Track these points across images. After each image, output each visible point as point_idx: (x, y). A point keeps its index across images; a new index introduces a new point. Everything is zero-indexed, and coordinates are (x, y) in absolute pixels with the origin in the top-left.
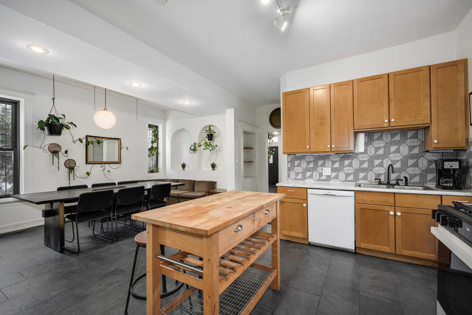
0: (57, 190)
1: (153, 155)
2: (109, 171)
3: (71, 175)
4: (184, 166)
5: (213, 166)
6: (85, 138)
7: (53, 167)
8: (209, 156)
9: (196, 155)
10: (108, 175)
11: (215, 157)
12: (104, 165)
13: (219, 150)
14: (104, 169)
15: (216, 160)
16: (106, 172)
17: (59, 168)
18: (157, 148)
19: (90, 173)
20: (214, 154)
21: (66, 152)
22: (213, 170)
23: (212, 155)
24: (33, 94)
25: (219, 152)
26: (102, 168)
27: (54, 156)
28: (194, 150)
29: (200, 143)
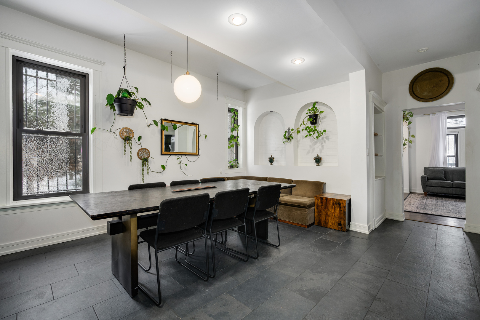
0: (129, 189)
1: (232, 146)
2: (186, 165)
3: (144, 167)
4: (271, 160)
5: (318, 160)
6: (160, 122)
7: (125, 157)
8: (310, 146)
9: (290, 145)
10: (185, 169)
11: (320, 147)
12: (180, 157)
13: (327, 138)
14: (181, 162)
15: (321, 152)
16: (183, 166)
17: (131, 159)
18: (237, 137)
19: (165, 166)
20: (319, 143)
21: (139, 139)
22: (317, 166)
23: (315, 144)
24: (103, 64)
25: (326, 141)
26: (179, 161)
27: (126, 144)
28: (289, 139)
29: (298, 128)
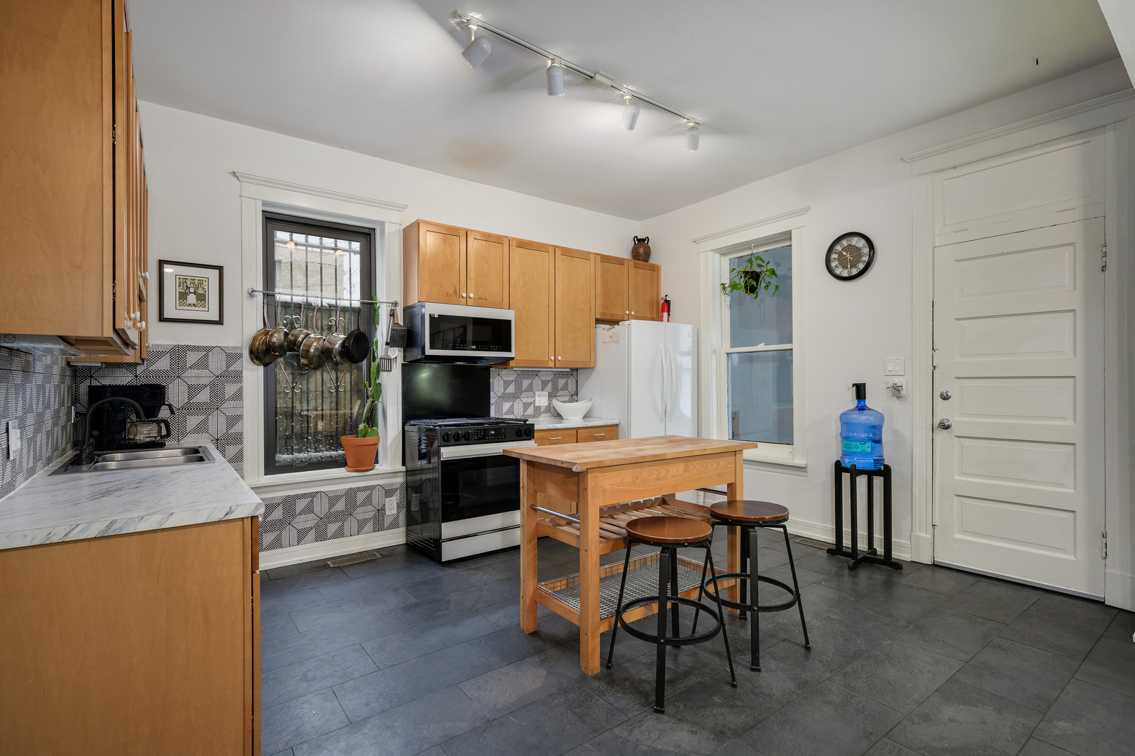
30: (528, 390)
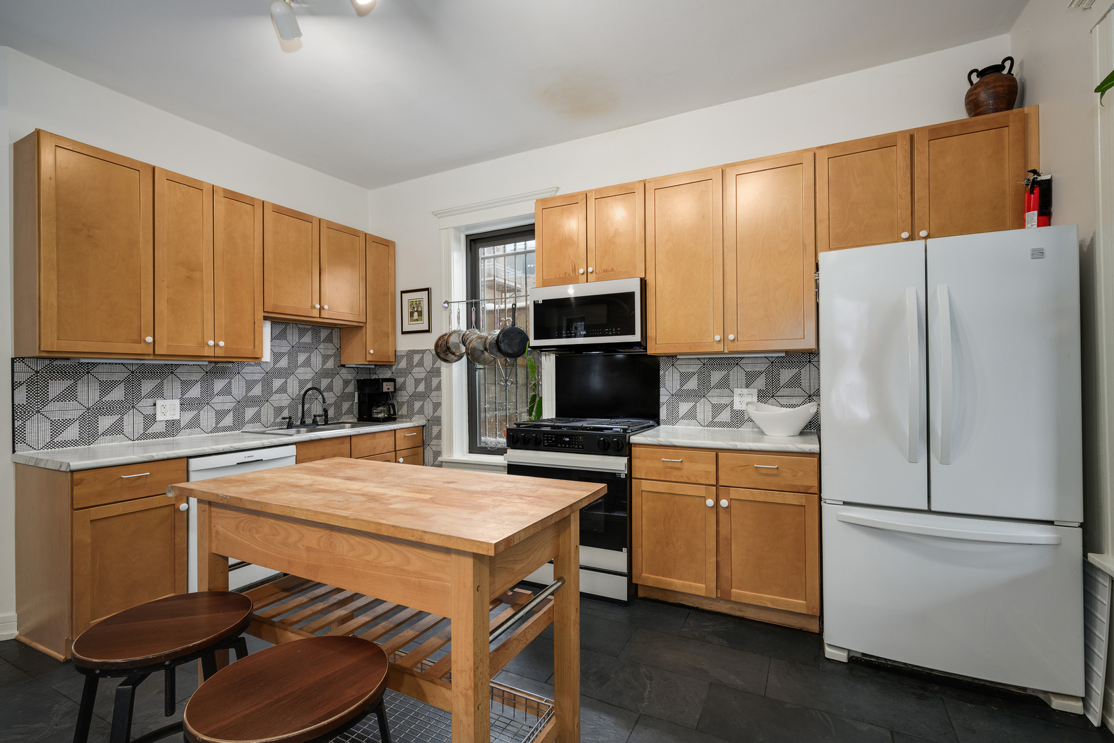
30: (719, 386)
